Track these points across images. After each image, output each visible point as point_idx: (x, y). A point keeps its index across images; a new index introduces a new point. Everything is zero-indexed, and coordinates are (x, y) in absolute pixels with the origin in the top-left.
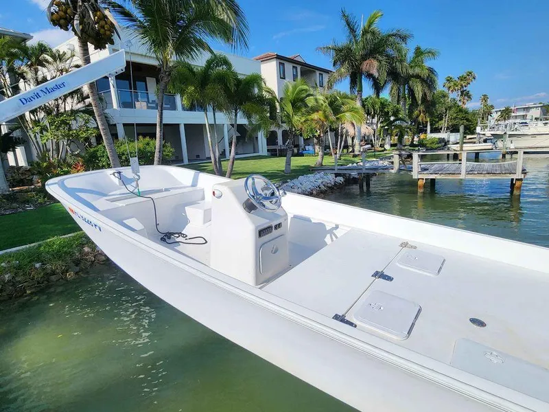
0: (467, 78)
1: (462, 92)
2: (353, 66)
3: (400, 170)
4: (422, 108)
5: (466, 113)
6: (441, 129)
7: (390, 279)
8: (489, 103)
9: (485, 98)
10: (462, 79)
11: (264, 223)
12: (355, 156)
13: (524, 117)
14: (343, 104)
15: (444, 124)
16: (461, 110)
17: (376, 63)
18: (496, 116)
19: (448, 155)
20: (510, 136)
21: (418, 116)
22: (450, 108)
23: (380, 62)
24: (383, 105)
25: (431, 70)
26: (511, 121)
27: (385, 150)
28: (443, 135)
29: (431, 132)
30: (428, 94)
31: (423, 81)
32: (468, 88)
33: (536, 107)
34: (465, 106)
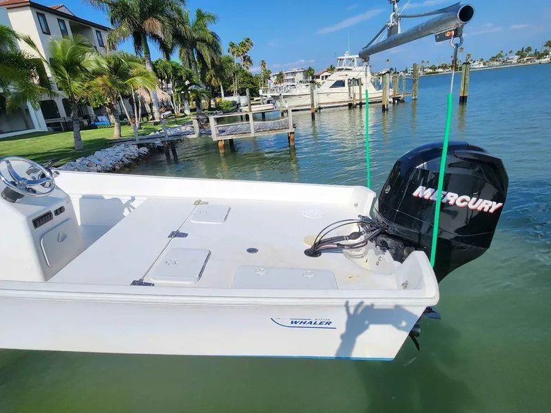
0: (247, 44)
1: (244, 58)
2: (134, 24)
3: (201, 134)
4: (212, 72)
5: (251, 77)
6: (233, 92)
7: (185, 235)
8: (267, 67)
9: (263, 64)
10: (243, 45)
11: (38, 210)
12: (156, 124)
13: (293, 80)
14: (130, 68)
15: (234, 87)
16: (246, 75)
17: (158, 24)
18: (274, 79)
19: (241, 116)
20: (285, 97)
21: (210, 80)
22: (237, 72)
23: (162, 22)
24: (175, 69)
25: (214, 35)
26: (285, 84)
27: (186, 115)
28: (235, 98)
29: (225, 96)
30: (215, 59)
31: (208, 45)
32: (248, 54)
33: (300, 72)
34: (248, 71)
